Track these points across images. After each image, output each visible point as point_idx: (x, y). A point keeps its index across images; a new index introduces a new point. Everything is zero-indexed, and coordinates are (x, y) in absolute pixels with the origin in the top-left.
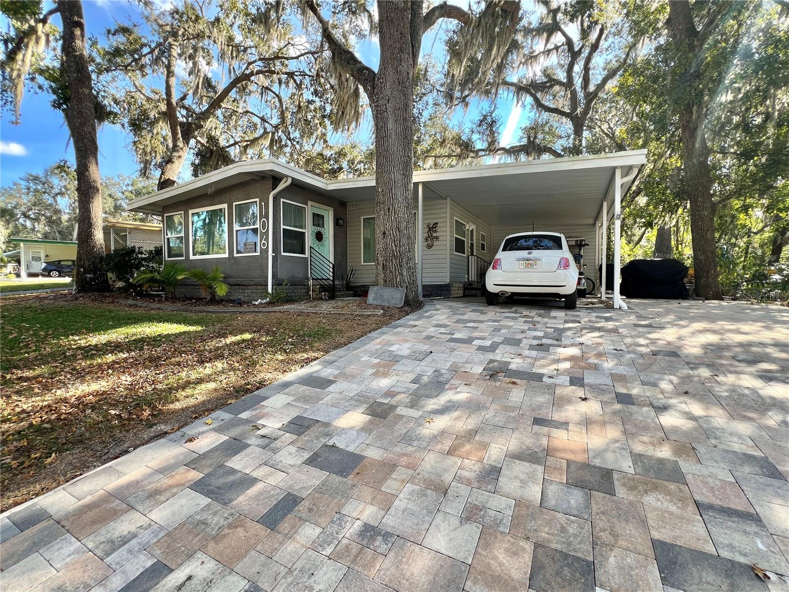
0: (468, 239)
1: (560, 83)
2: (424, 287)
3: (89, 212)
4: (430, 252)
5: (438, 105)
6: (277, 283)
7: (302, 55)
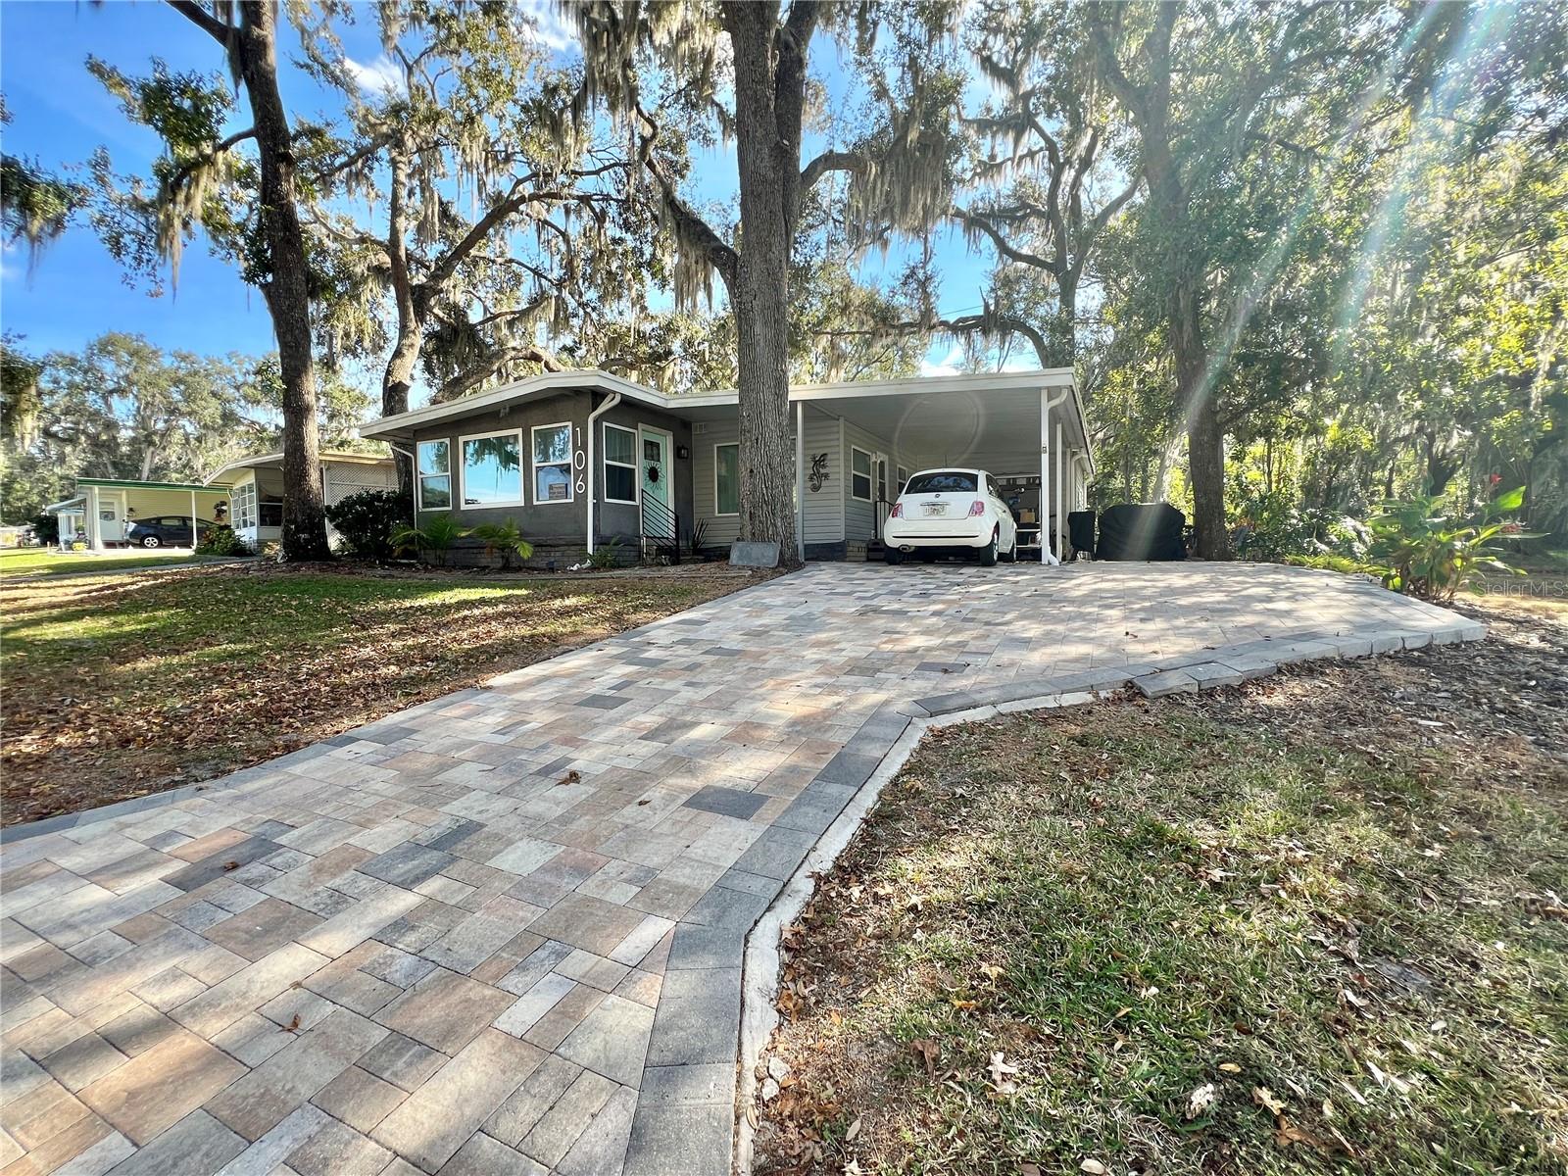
0: (874, 477)
1: (1038, 214)
2: (806, 547)
3: (302, 439)
4: (816, 496)
5: (837, 243)
6: (600, 541)
7: (605, 168)
